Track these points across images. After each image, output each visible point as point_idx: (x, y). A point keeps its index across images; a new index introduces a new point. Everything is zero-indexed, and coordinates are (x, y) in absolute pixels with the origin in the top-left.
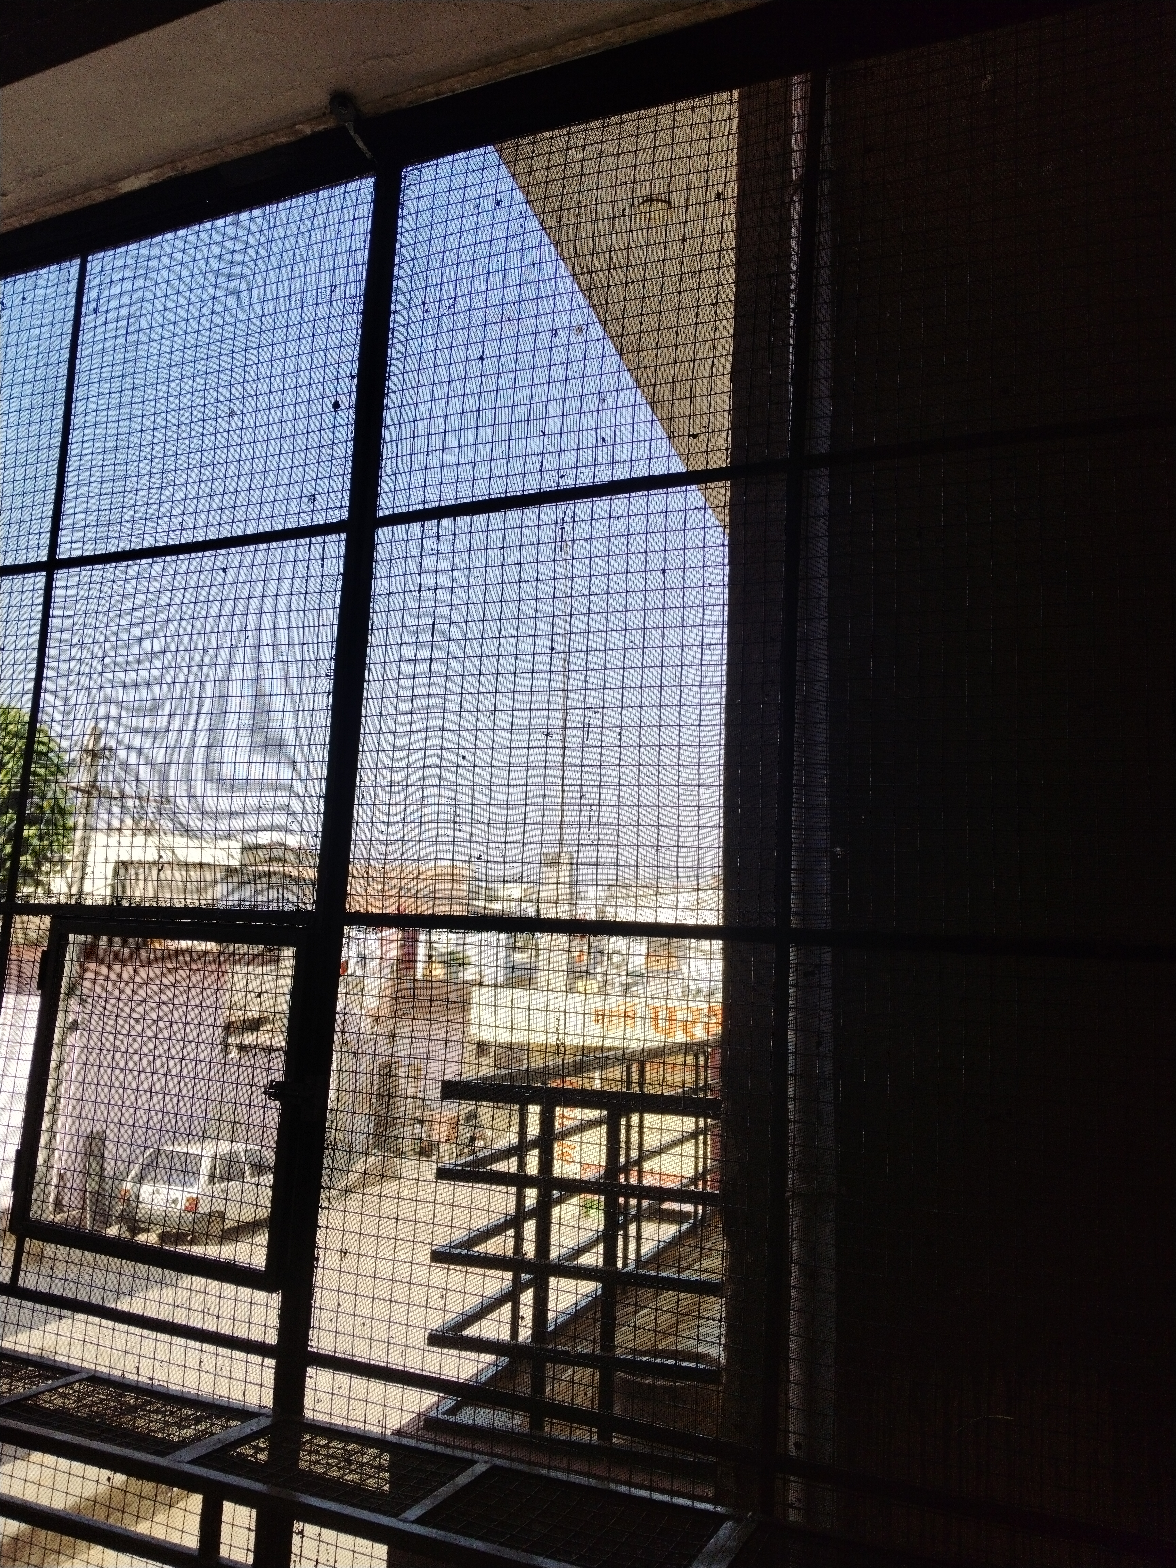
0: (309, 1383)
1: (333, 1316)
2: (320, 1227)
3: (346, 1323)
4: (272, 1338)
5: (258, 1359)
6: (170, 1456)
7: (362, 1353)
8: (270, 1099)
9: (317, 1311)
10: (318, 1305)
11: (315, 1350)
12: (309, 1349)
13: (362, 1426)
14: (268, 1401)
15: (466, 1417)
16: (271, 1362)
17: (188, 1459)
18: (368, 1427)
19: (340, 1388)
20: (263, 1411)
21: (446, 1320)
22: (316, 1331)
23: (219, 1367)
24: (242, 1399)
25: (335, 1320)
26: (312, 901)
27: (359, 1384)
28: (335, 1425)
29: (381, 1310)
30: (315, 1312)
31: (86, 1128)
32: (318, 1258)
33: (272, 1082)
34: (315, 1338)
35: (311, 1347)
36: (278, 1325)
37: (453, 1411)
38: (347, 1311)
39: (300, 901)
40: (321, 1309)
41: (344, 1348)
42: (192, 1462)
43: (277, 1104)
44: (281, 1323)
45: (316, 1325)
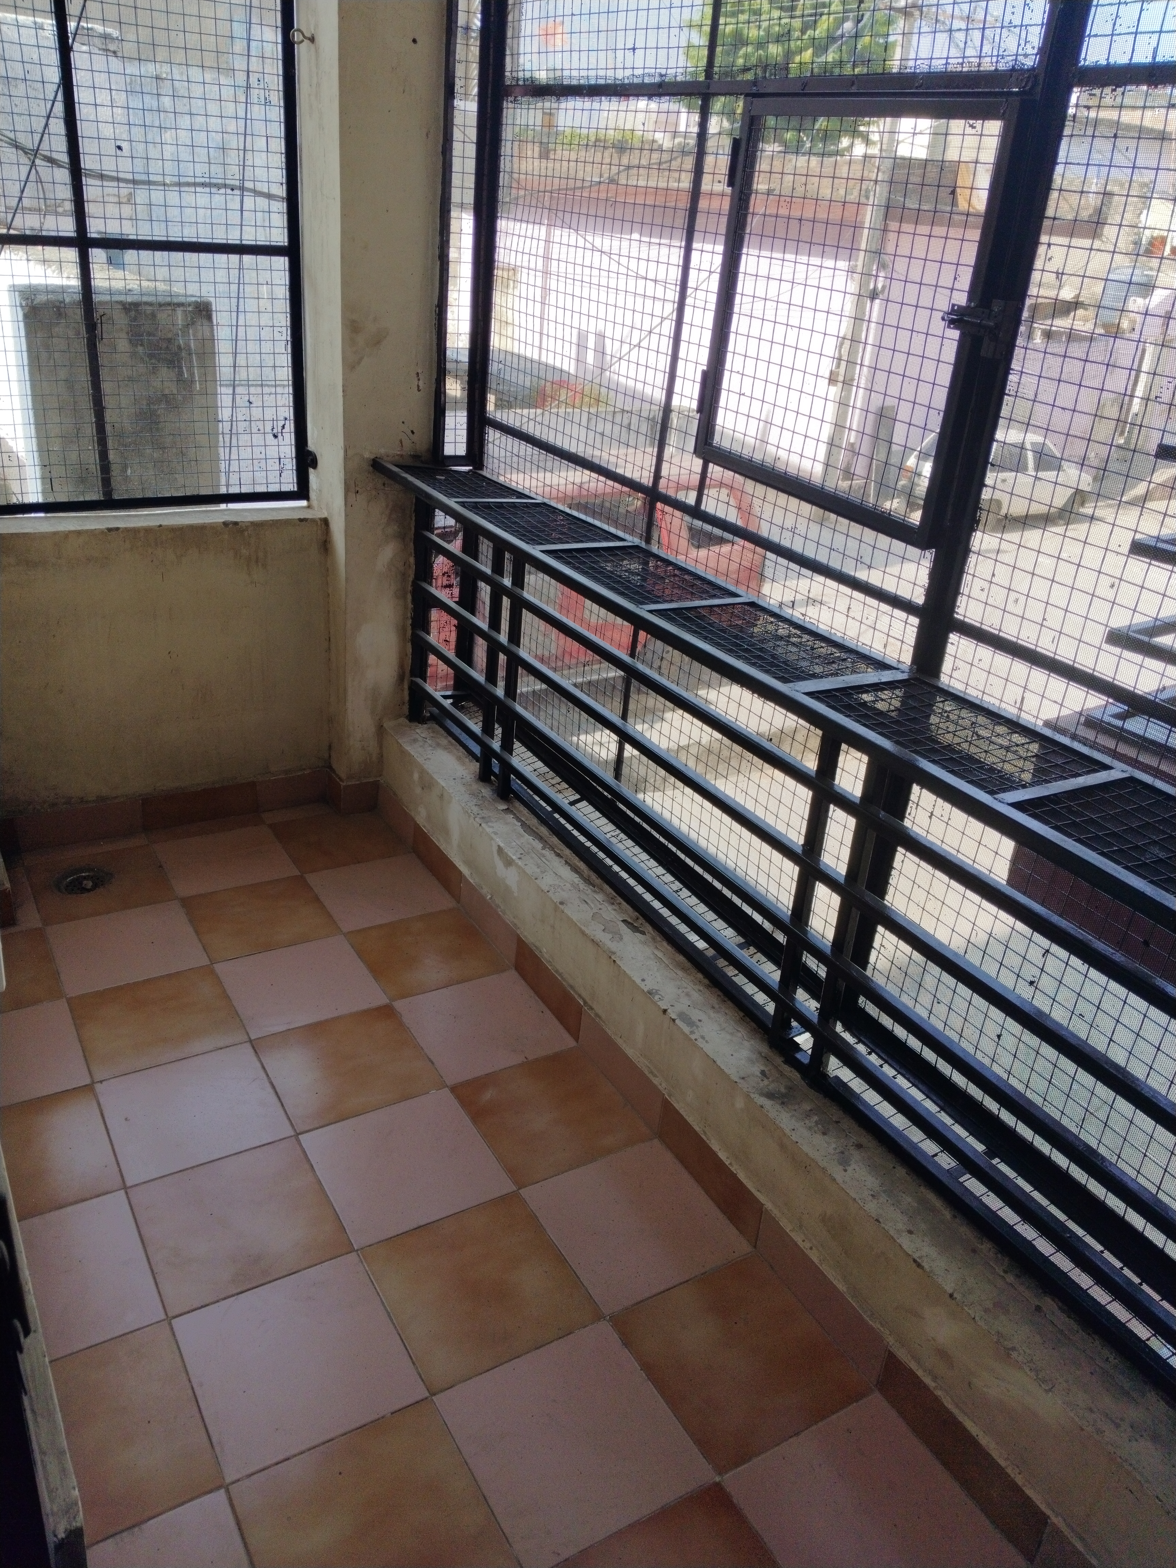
0: (950, 649)
1: (986, 585)
2: (986, 486)
3: (998, 596)
4: (919, 598)
5: (902, 615)
6: (791, 685)
7: (1010, 631)
8: (949, 327)
9: (969, 577)
10: (971, 571)
11: (961, 618)
12: (955, 615)
13: (997, 703)
14: (907, 657)
15: (1136, 725)
16: (915, 621)
17: (807, 691)
18: (1003, 705)
19: (980, 660)
20: (900, 666)
21: (1134, 622)
22: (965, 598)
23: (865, 616)
24: (883, 651)
25: (986, 591)
26: (1035, 51)
27: (1002, 661)
28: (969, 695)
29: (1040, 588)
30: (967, 579)
31: (877, 401)
32: (979, 520)
33: (953, 305)
34: (963, 605)
35: (957, 613)
36: (927, 585)
37: (1123, 717)
38: (1002, 583)
39: (1020, 51)
40: (974, 576)
41: (991, 622)
42: (810, 694)
43: (955, 334)
44: (930, 584)
45: (966, 591)
